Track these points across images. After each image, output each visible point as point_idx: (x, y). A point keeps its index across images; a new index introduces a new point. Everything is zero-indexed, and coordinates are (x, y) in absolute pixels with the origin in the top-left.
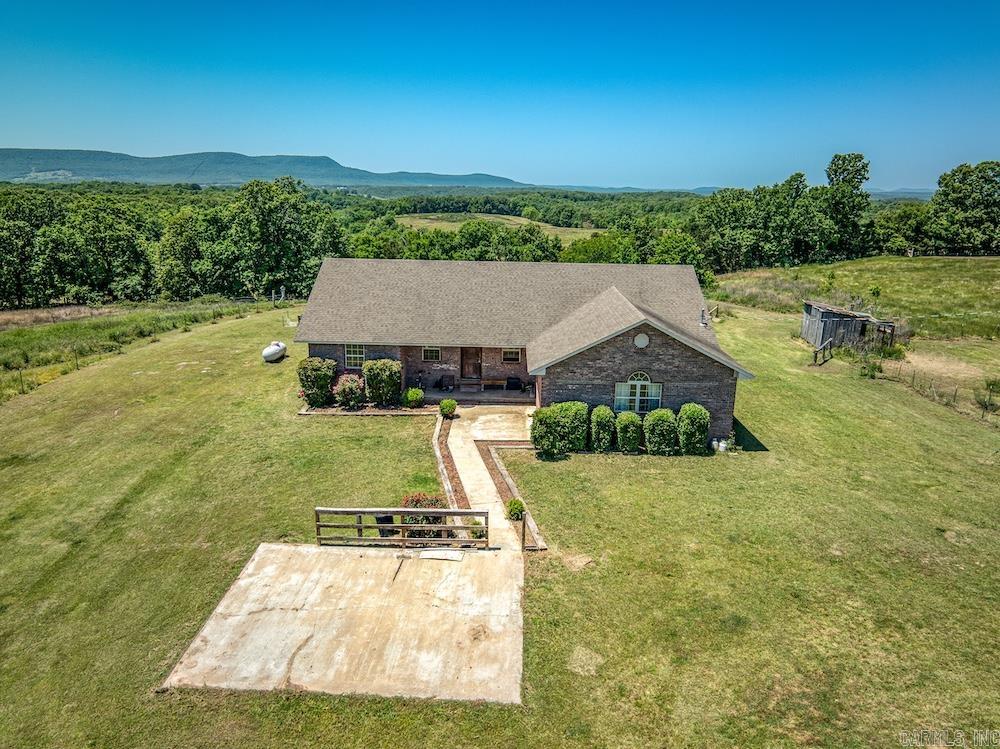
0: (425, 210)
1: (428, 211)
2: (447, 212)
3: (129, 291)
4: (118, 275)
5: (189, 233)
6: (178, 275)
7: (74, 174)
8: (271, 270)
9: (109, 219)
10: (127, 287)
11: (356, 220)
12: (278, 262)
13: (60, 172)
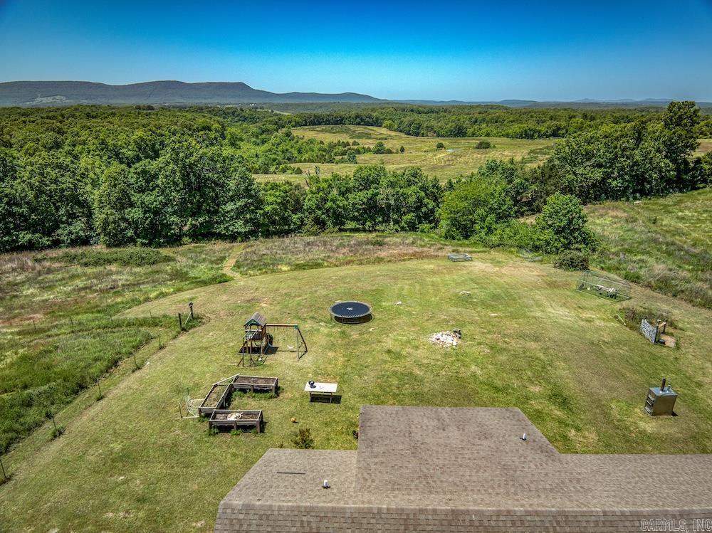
0: (313, 123)
1: (315, 124)
2: (328, 124)
3: (73, 236)
4: (63, 223)
5: (122, 186)
6: (114, 222)
7: (67, 98)
8: (194, 215)
9: (53, 173)
10: (71, 233)
11: (264, 132)
12: (199, 207)
13: (57, 97)
